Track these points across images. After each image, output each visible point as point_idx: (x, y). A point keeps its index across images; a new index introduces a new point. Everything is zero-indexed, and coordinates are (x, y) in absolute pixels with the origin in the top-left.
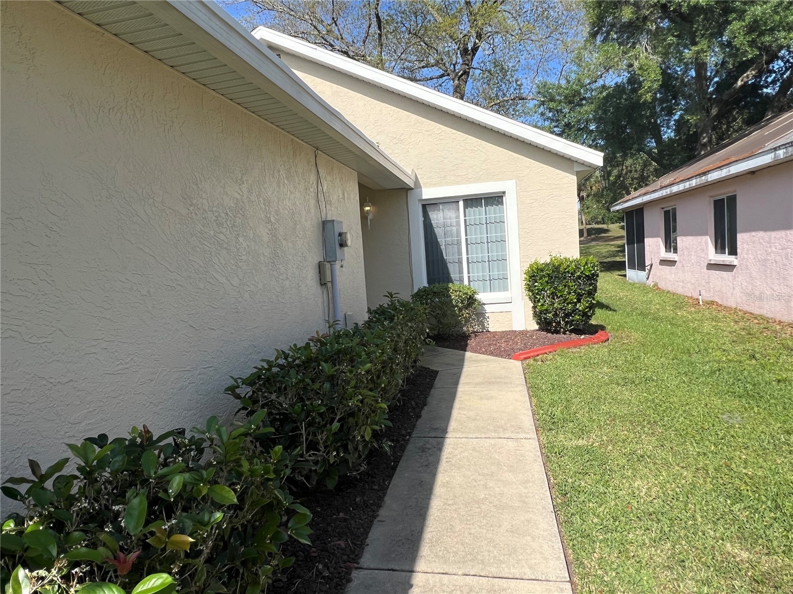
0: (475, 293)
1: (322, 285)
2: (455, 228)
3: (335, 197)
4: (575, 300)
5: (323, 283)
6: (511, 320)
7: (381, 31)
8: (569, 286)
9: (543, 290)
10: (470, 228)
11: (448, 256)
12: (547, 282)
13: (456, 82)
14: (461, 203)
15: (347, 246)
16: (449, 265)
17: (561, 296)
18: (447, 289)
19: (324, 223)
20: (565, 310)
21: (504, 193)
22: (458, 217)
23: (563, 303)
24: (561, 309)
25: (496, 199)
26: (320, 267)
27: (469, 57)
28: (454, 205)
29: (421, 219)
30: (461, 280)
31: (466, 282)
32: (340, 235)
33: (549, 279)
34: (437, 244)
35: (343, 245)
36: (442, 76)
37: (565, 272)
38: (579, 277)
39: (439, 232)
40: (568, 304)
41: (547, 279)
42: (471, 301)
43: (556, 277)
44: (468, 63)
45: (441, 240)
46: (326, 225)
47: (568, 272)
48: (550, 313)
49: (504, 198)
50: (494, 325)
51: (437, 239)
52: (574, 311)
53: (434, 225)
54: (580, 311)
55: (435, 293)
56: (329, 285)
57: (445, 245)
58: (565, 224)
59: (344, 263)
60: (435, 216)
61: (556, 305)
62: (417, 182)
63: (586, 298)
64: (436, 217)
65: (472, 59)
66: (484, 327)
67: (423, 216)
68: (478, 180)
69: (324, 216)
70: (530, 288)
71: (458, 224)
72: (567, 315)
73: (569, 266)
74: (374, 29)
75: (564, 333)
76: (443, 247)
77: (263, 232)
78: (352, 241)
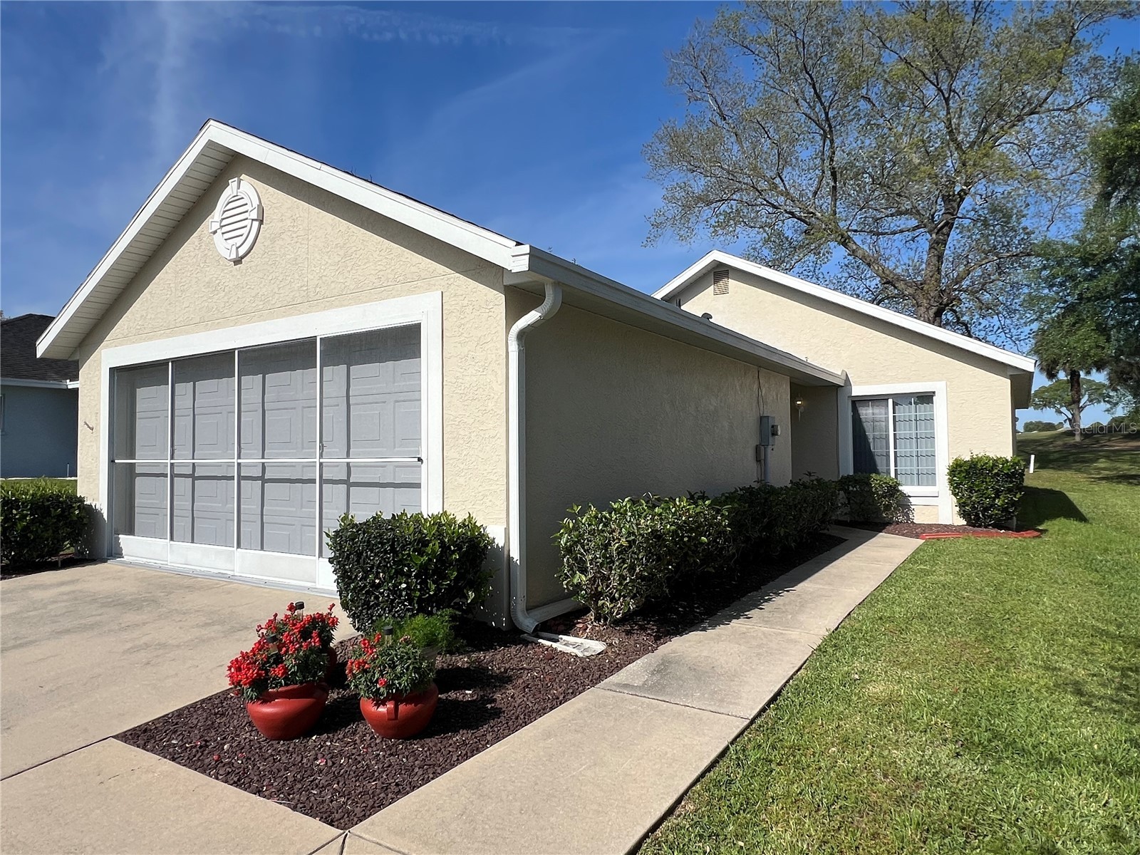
0: (899, 484)
1: (757, 461)
2: (884, 423)
3: (771, 398)
4: (993, 496)
5: (758, 460)
6: (938, 514)
7: (835, 183)
8: (986, 482)
9: (961, 483)
10: (899, 424)
11: (876, 448)
12: (965, 477)
13: (934, 236)
14: (890, 401)
15: (777, 435)
16: (876, 458)
17: (978, 490)
18: (869, 478)
19: (761, 418)
20: (982, 504)
21: (934, 392)
22: (887, 413)
23: (980, 497)
24: (978, 502)
25: (926, 398)
26: (757, 449)
27: (955, 205)
28: (884, 402)
29: (850, 414)
30: (888, 472)
31: (893, 475)
32: (773, 427)
33: (967, 474)
34: (865, 438)
35: (774, 434)
36: (918, 227)
37: (982, 469)
38: (997, 474)
39: (867, 426)
40: (986, 498)
41: (964, 474)
42: (893, 490)
43: (973, 473)
44: (952, 212)
45: (870, 434)
46: (763, 420)
47: (985, 468)
48: (968, 506)
49: (934, 398)
50: (919, 517)
51: (865, 432)
52: (992, 506)
53: (863, 420)
54: (999, 506)
55: (856, 480)
56: (763, 462)
57: (874, 439)
58: (997, 425)
59: (775, 447)
60: (864, 412)
61: (973, 498)
62: (847, 380)
63: (1006, 494)
64: (866, 412)
65: (959, 207)
66: (908, 518)
67: (852, 411)
68: (909, 380)
69: (761, 413)
70: (951, 481)
71: (887, 420)
72: (986, 509)
73: (987, 463)
74: (828, 179)
75: (986, 527)
76: (871, 440)
77: (726, 424)
78: (781, 431)
